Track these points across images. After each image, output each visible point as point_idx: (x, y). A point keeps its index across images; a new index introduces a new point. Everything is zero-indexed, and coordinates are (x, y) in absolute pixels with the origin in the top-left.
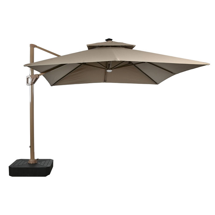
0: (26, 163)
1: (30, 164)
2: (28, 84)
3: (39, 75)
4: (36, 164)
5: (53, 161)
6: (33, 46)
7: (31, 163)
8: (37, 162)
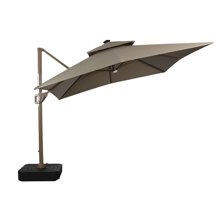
0: (35, 167)
1: (39, 169)
2: (37, 103)
3: (47, 93)
4: (44, 169)
5: (61, 165)
6: (40, 50)
7: (41, 167)
8: (46, 167)
